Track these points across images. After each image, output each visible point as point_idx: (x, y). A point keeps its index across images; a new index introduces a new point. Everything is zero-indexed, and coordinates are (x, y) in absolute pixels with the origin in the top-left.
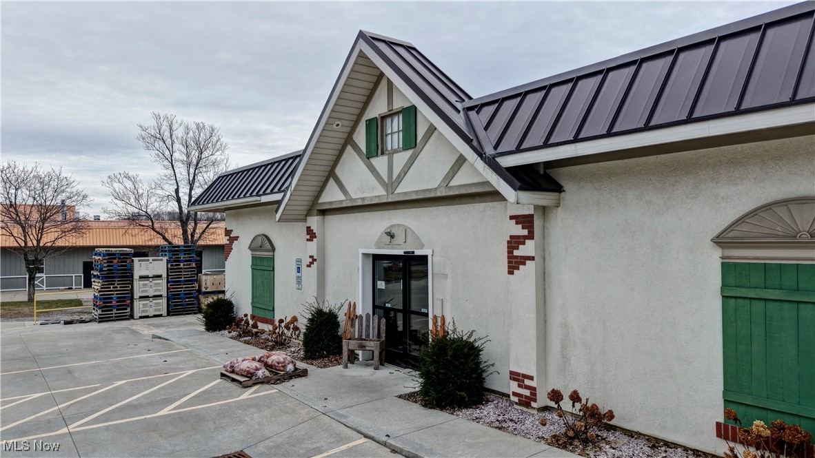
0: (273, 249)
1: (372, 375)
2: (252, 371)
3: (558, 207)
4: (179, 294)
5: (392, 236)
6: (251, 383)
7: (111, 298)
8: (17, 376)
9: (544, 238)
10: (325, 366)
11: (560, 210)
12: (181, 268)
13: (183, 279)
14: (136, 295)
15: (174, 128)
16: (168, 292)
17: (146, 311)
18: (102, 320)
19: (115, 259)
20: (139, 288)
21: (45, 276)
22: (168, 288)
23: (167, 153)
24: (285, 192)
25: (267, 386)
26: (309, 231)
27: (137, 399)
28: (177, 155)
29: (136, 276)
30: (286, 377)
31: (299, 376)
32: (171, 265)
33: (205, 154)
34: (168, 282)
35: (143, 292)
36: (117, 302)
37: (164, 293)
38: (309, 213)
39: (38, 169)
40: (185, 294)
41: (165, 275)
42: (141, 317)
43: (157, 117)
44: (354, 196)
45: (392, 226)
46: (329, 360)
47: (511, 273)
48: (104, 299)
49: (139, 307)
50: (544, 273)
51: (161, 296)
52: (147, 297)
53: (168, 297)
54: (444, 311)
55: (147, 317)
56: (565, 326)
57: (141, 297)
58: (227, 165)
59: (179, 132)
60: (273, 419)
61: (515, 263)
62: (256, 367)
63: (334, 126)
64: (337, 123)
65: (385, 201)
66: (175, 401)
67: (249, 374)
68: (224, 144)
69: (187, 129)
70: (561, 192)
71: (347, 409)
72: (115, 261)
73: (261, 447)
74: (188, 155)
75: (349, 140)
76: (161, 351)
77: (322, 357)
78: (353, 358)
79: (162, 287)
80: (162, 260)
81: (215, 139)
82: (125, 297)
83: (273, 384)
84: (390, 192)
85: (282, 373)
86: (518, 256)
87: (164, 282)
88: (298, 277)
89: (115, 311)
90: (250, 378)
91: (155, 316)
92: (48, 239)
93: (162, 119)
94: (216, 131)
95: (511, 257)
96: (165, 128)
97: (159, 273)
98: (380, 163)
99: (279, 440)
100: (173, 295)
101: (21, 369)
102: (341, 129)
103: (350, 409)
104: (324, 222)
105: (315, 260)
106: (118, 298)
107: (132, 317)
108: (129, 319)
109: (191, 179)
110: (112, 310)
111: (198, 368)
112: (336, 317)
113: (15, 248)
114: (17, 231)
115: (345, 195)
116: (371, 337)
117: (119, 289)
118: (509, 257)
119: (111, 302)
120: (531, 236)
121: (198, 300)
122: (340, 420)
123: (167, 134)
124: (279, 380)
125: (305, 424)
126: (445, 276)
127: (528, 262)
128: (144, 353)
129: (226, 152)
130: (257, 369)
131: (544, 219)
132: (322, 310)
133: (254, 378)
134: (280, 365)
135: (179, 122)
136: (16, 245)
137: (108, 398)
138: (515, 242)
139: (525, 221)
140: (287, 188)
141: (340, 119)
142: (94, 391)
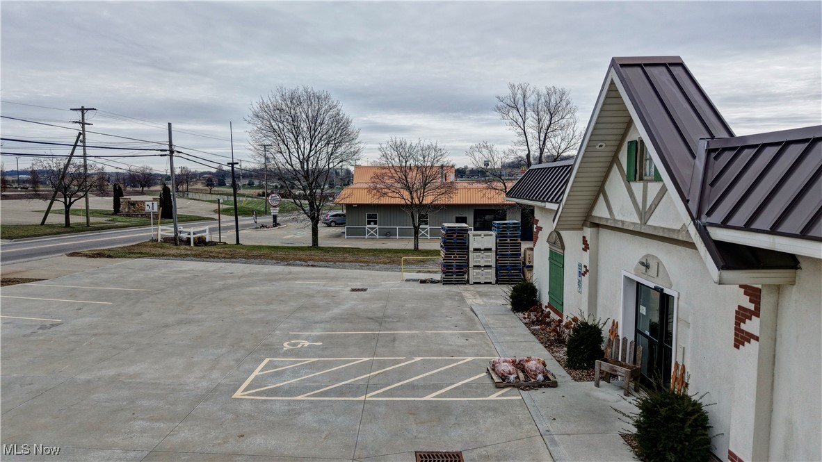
0: (563, 248)
1: (617, 401)
2: (506, 374)
3: (794, 285)
4: (506, 266)
5: (647, 267)
6: (504, 384)
7: (452, 266)
8: (365, 336)
9: (777, 317)
10: (580, 380)
11: (794, 289)
12: (508, 243)
13: (509, 253)
14: (471, 265)
15: (528, 95)
16: (496, 264)
17: (479, 278)
18: (445, 282)
19: (455, 233)
20: (474, 259)
21: (429, 227)
22: (497, 260)
23: (520, 120)
24: (559, 203)
25: (516, 390)
26: (585, 241)
27: (418, 380)
28: (528, 122)
29: (471, 249)
30: (536, 385)
31: (548, 386)
32: (500, 240)
33: (556, 118)
34: (497, 255)
35: (476, 262)
36: (457, 269)
37: (493, 264)
38: (584, 225)
39: (422, 142)
40: (511, 266)
41: (494, 249)
42: (475, 283)
43: (513, 87)
44: (617, 218)
45: (648, 255)
46: (588, 373)
47: (737, 346)
48: (447, 266)
49: (474, 274)
50: (774, 356)
51: (490, 266)
52: (480, 266)
53: (496, 267)
54: (685, 361)
55: (479, 283)
56: (790, 423)
57: (474, 266)
58: (575, 129)
59: (532, 99)
60: (500, 428)
61: (742, 338)
62: (509, 371)
63: (597, 147)
64: (599, 144)
65: (638, 230)
66: (442, 388)
67: (504, 377)
68: (574, 107)
69: (539, 95)
70: (797, 268)
71: (562, 436)
72: (455, 236)
73: (474, 454)
74: (539, 121)
75: (615, 159)
76: (464, 329)
77: (581, 368)
78: (608, 377)
79: (491, 259)
80: (491, 235)
81: (564, 104)
82: (462, 266)
83: (523, 390)
84: (643, 223)
85: (533, 380)
86: (744, 331)
87: (494, 254)
88: (579, 280)
89: (455, 276)
90: (504, 380)
91: (486, 283)
92: (428, 200)
93: (517, 88)
94: (566, 94)
95: (738, 330)
96: (519, 97)
97: (489, 247)
98: (637, 187)
99: (491, 450)
100: (501, 266)
101: (369, 330)
102: (604, 150)
103: (566, 437)
104: (598, 233)
105: (587, 271)
106: (457, 265)
107: (467, 282)
108: (465, 284)
109: (541, 143)
110: (452, 275)
111: (477, 355)
112: (599, 332)
113: (403, 206)
114: (406, 194)
115: (610, 214)
116: (627, 362)
117: (458, 258)
118: (736, 329)
119: (452, 269)
120: (757, 313)
121: (523, 273)
122: (549, 447)
123: (521, 102)
124: (529, 386)
125: (520, 441)
126: (688, 324)
127: (752, 340)
128: (451, 329)
129: (576, 114)
130: (510, 374)
131: (779, 294)
132: (587, 323)
133: (506, 381)
134: (533, 373)
135: (532, 89)
136: (404, 203)
137: (402, 374)
138: (742, 315)
139: (754, 293)
140: (561, 200)
141: (602, 141)
142: (398, 364)
